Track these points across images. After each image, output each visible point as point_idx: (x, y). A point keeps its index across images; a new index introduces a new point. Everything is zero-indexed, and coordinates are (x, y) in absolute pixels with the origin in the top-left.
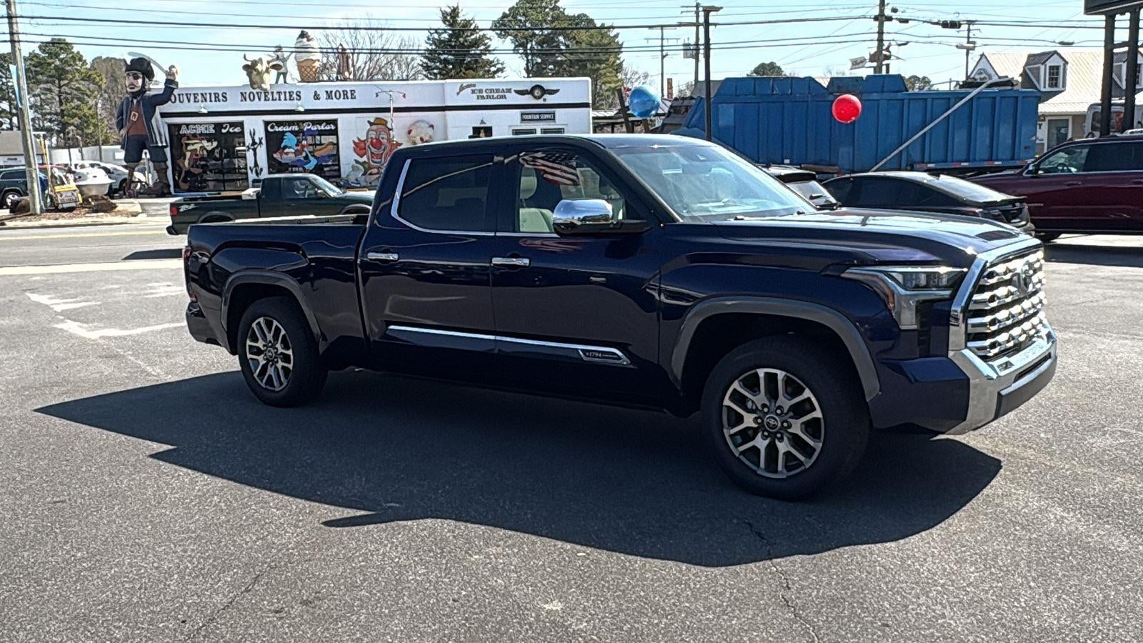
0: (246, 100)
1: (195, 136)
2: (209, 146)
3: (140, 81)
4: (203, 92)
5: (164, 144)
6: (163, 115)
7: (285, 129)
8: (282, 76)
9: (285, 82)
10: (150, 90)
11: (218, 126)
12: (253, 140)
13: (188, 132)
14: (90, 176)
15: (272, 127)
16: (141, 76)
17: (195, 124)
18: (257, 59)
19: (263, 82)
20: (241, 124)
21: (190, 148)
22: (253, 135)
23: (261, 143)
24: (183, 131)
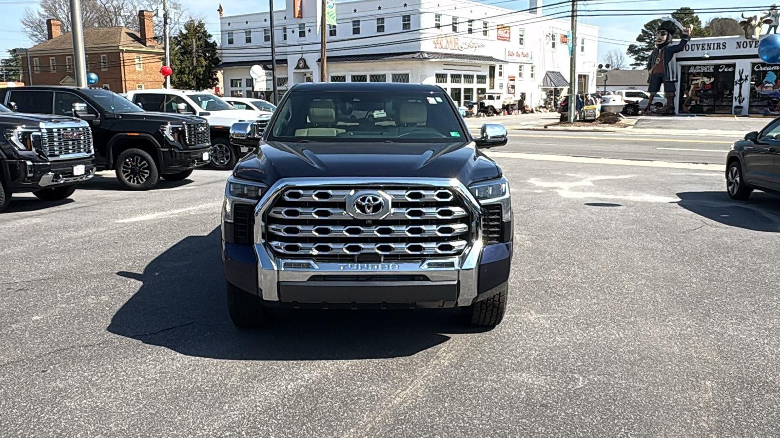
0: (740, 47)
1: (698, 74)
2: (707, 81)
3: (665, 37)
4: (709, 42)
5: (675, 80)
6: (678, 60)
7: (768, 69)
8: (773, 29)
9: (775, 33)
10: (672, 42)
11: (717, 67)
12: (741, 76)
13: (695, 71)
14: (611, 100)
15: (758, 67)
16: (667, 33)
17: (700, 66)
18: (752, 16)
19: (753, 33)
20: (734, 66)
21: (694, 82)
22: (741, 74)
23: (746, 79)
24: (692, 70)
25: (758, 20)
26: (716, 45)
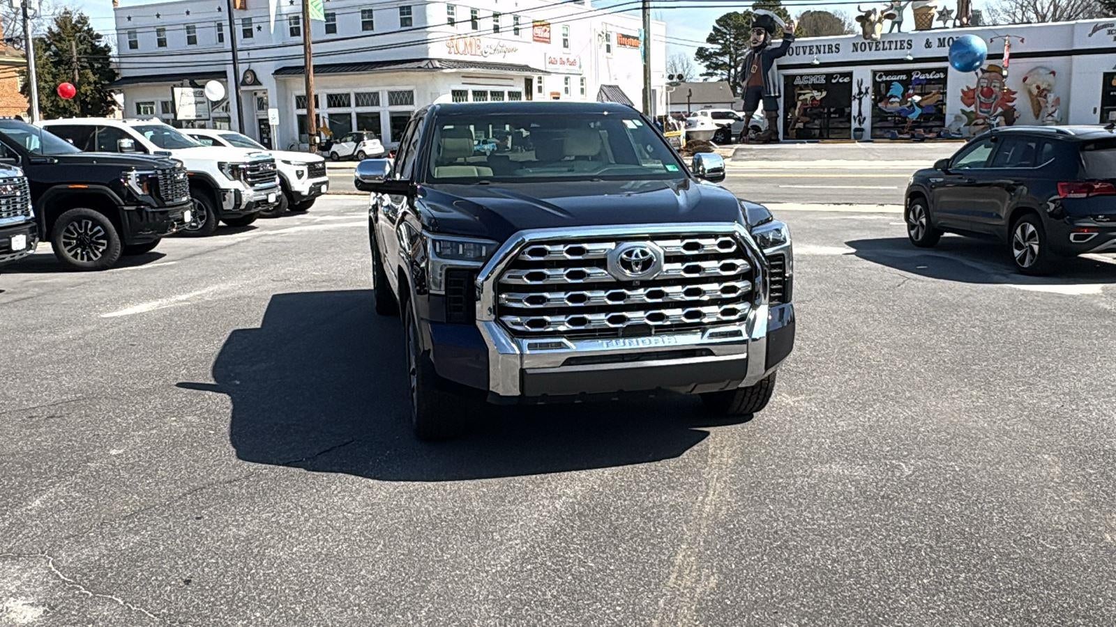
0: (857, 50)
1: (806, 86)
2: (818, 95)
3: (762, 36)
4: (818, 44)
5: (777, 94)
6: (780, 67)
7: (892, 79)
8: (896, 25)
9: (899, 31)
10: (771, 44)
11: (829, 77)
12: (860, 89)
13: (801, 83)
14: (699, 123)
15: (881, 76)
16: (764, 31)
17: (808, 75)
18: (871, 9)
19: (873, 32)
20: (850, 75)
21: (802, 97)
22: (860, 85)
23: (867, 92)
24: (798, 82)
25: (879, 14)
26: (827, 47)
